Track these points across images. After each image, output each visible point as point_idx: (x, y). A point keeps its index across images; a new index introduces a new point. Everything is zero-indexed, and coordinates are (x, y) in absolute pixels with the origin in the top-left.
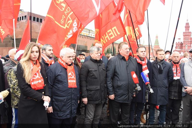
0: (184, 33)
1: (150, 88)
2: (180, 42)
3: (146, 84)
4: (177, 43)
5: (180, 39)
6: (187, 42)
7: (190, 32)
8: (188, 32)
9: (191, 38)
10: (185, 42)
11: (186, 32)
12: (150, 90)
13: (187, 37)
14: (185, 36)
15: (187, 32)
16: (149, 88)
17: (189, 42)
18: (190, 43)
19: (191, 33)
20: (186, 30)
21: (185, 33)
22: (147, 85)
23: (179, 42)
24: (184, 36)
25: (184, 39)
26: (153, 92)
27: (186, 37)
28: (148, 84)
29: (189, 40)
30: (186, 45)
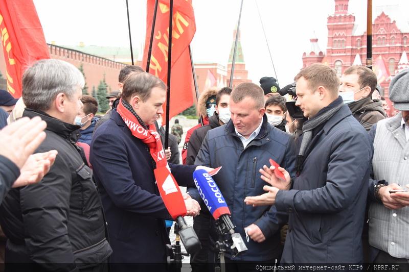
0: (330, 18)
1: (232, 231)
2: (317, 53)
3: (216, 216)
4: (308, 55)
5: (317, 40)
6: (339, 51)
7: (350, 17)
8: (343, 15)
9: (352, 37)
10: (332, 51)
11: (338, 15)
12: (234, 239)
13: (342, 33)
14: (334, 29)
15: (340, 17)
16: (227, 230)
17: (345, 51)
18: (349, 54)
19: (354, 18)
20: (336, 6)
21: (335, 18)
22: (221, 221)
23: (312, 53)
24: (329, 29)
25: (332, 40)
26: (245, 248)
27: (337, 33)
28: (225, 215)
29: (346, 45)
30: (338, 63)
